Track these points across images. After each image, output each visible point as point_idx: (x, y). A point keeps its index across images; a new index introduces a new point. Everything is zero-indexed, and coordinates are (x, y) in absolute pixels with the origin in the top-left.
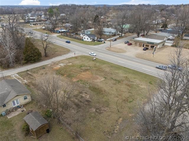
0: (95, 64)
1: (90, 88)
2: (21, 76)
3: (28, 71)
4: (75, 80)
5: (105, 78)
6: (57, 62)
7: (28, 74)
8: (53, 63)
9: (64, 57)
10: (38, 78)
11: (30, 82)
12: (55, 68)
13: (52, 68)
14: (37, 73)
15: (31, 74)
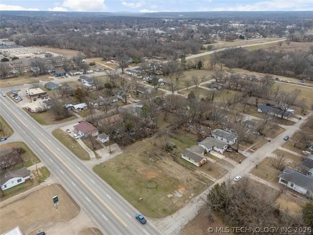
2: (207, 179)
5: (136, 171)
6: (188, 203)
7: (203, 181)
8: (190, 199)
9: (183, 217)
10: (191, 176)
11: (193, 171)
12: (184, 189)
13: (186, 189)
14: (197, 182)
15: (202, 182)
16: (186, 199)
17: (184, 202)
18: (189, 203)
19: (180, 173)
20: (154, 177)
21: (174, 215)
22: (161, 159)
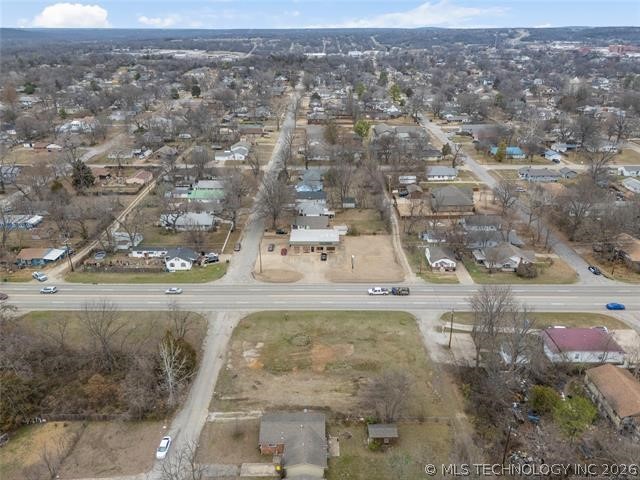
0: (301, 326)
1: (355, 368)
2: (228, 410)
3: (215, 397)
4: (320, 369)
5: (352, 343)
6: (227, 353)
7: (231, 400)
8: (227, 359)
9: (218, 335)
10: (262, 397)
11: (267, 409)
12: (250, 365)
13: (246, 368)
14: (242, 391)
15: (233, 398)
16: (233, 354)
17: (231, 350)
18: (224, 354)
19: (288, 389)
20: (313, 351)
21: (230, 331)
22: (354, 395)
